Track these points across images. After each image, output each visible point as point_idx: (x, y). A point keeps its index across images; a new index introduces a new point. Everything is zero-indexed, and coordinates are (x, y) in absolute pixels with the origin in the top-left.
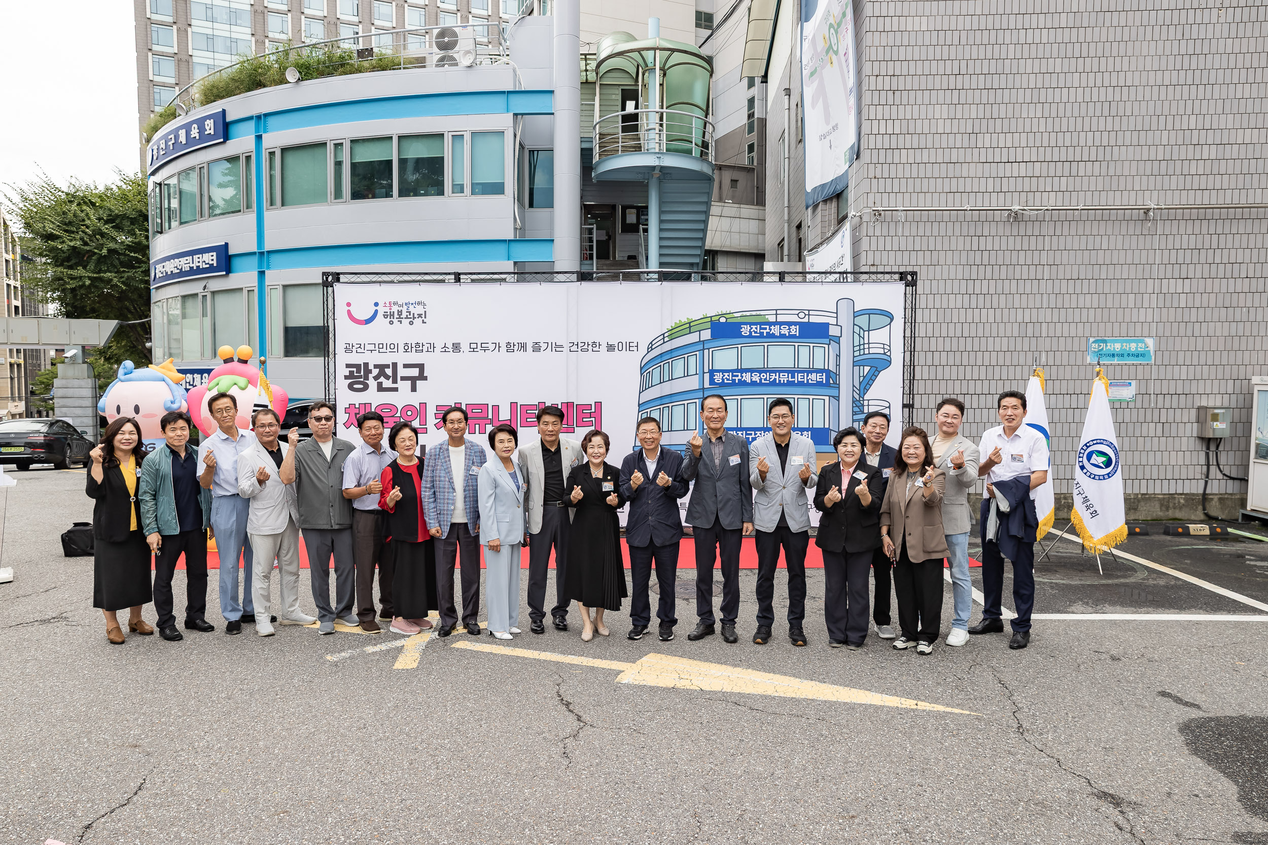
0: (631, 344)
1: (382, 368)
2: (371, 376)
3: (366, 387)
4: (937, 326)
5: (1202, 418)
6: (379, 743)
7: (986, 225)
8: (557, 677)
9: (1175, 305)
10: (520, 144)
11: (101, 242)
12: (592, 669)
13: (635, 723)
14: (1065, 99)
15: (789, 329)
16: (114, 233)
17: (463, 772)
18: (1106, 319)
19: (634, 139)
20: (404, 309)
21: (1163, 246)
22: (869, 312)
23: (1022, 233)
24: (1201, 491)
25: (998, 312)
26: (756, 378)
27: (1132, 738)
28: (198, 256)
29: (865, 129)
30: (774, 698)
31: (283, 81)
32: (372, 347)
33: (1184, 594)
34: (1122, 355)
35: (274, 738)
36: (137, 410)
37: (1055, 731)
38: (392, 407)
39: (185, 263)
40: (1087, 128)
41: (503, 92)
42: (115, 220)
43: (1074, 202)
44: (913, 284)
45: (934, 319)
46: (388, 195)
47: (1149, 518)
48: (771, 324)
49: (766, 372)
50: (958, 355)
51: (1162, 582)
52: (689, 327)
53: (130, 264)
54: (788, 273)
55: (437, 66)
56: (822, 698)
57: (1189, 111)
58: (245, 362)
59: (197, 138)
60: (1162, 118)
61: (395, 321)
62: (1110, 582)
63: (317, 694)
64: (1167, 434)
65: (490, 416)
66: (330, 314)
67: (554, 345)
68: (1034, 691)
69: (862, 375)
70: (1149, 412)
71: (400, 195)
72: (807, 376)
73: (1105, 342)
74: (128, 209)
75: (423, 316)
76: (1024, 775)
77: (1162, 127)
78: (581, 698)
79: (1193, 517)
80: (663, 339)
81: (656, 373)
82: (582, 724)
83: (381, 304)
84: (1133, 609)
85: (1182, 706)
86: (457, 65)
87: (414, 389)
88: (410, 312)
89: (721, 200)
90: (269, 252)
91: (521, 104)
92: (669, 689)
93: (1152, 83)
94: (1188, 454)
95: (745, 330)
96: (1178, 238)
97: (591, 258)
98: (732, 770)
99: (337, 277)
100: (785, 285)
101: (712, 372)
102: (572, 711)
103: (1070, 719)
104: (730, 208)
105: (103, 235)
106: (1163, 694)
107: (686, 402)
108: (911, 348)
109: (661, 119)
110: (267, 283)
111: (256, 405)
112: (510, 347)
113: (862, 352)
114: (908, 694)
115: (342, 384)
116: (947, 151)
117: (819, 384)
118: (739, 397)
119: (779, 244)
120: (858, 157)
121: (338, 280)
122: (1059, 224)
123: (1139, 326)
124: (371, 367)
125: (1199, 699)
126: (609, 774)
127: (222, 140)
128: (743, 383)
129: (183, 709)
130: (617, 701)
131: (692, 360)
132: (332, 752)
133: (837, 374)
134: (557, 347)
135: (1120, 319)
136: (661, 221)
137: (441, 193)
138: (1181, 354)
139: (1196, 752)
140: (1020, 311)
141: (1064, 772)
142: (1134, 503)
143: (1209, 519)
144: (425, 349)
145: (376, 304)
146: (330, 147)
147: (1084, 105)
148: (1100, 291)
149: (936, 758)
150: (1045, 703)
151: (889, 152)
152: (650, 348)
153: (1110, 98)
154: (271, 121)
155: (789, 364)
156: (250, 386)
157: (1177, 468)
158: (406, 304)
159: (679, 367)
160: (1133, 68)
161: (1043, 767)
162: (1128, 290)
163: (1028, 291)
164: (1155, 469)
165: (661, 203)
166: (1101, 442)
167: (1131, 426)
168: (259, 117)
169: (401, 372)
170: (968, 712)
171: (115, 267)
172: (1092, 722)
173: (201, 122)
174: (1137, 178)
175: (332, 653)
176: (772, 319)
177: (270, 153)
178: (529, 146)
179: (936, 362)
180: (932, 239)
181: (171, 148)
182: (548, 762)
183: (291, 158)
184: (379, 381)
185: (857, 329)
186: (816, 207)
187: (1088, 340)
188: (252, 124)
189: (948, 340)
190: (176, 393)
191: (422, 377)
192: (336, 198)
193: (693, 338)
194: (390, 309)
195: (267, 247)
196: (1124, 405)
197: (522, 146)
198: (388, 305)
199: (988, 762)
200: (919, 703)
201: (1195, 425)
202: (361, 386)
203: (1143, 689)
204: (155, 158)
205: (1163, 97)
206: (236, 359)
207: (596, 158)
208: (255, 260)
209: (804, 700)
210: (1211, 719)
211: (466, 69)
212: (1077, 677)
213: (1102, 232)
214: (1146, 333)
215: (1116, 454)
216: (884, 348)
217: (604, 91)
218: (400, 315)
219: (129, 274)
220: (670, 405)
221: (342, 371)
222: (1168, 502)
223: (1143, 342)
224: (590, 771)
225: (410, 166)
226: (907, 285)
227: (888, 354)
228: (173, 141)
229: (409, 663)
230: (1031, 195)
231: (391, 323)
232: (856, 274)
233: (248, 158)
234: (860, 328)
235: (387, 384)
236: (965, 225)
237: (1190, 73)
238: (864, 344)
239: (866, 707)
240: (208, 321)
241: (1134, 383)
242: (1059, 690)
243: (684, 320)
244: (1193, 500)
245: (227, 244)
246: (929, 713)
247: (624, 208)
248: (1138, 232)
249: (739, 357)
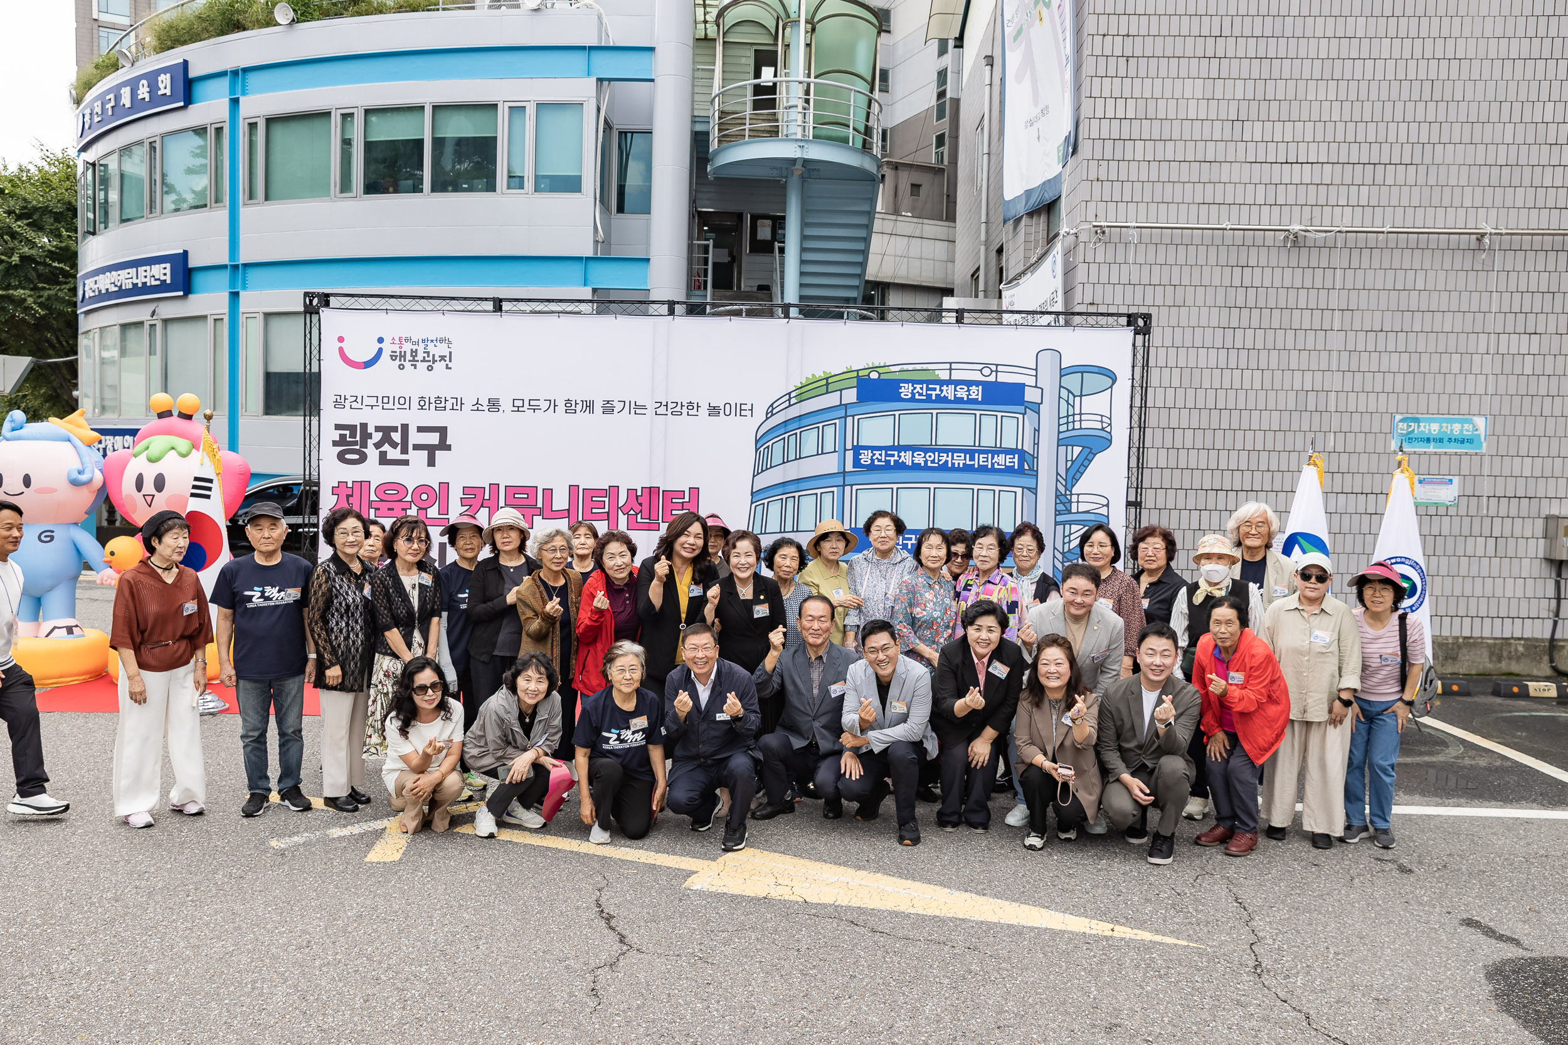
0: (743, 407)
1: (386, 431)
2: (370, 442)
3: (363, 458)
4: (1181, 392)
5: (1551, 532)
6: (325, 969)
7: (1253, 250)
8: (600, 878)
9: (1518, 371)
10: (606, 121)
11: (11, 245)
12: (652, 867)
13: (702, 947)
14: (1369, 75)
15: (969, 390)
16: (30, 234)
17: (440, 1014)
18: (1418, 389)
19: (769, 121)
20: (421, 349)
21: (1502, 288)
22: (1083, 370)
23: (1303, 263)
24: (1547, 635)
25: (1267, 374)
26: (919, 459)
27: (1417, 985)
28: (144, 268)
29: (1086, 110)
30: (908, 916)
31: (270, 22)
32: (373, 401)
33: (1512, 779)
34: (1441, 440)
35: (172, 959)
36: (27, 481)
37: (1308, 973)
38: (400, 487)
39: (126, 278)
40: (1399, 117)
41: (583, 48)
42: (33, 216)
43: (1378, 221)
44: (1145, 331)
45: (1176, 383)
46: (417, 188)
47: (1473, 672)
48: (942, 383)
49: (933, 451)
50: (1209, 433)
51: (1482, 762)
52: (827, 384)
53: (53, 278)
54: (969, 311)
55: (490, 7)
56: (978, 917)
57: (1544, 97)
58: (189, 417)
59: (147, 99)
60: (1506, 106)
61: (407, 364)
62: (1409, 760)
63: (247, 896)
64: (1501, 553)
65: (540, 505)
66: (315, 352)
67: (633, 405)
68: (1284, 914)
69: (1069, 458)
70: (1477, 522)
71: (433, 190)
72: (993, 458)
73: (1417, 420)
74: (50, 199)
75: (447, 359)
76: (1256, 1036)
77: (1505, 117)
78: (629, 910)
79: (1535, 672)
80: (789, 400)
81: (778, 448)
82: (625, 948)
83: (387, 341)
84: (1438, 799)
85: (1494, 941)
86: (518, 6)
87: (431, 462)
88: (428, 353)
89: (896, 212)
90: (245, 265)
91: (608, 66)
92: (759, 900)
93: (1492, 54)
94: (1530, 582)
95: (906, 391)
96: (1524, 275)
97: (705, 288)
98: (834, 1020)
99: (325, 300)
100: (964, 329)
101: (857, 449)
102: (612, 929)
103: (1331, 956)
104: (907, 224)
105: (13, 235)
106: (1469, 923)
107: (819, 491)
108: (1140, 425)
109: (807, 92)
110: (241, 310)
111: (196, 479)
112: (570, 406)
113: (1071, 425)
114: (1102, 915)
115: (329, 453)
116: (1201, 145)
117: (1009, 470)
118: (895, 486)
119: (973, 276)
120: (1075, 151)
121: (327, 304)
122: (1355, 252)
123: (1465, 399)
124: (371, 429)
125: (1520, 931)
126: (654, 1021)
127: (182, 104)
128: (900, 466)
129: (46, 914)
130: (682, 915)
131: (829, 431)
132: (254, 982)
133: (1035, 457)
134: (638, 408)
135: (1439, 389)
136: (804, 238)
137: (491, 187)
138: (1524, 442)
139: (1507, 1008)
140: (1298, 374)
141: (1313, 1033)
142: (1452, 649)
143: (1558, 675)
144: (449, 405)
145: (381, 340)
146: (336, 119)
147: (1395, 85)
148: (1411, 348)
149: (1131, 1009)
150: (1298, 932)
151: (1119, 144)
152: (770, 413)
153: (1433, 75)
154: (253, 79)
155: (967, 440)
156: (194, 451)
157: (1514, 602)
158: (424, 341)
159: (810, 440)
160: (1467, 33)
161: (1284, 1024)
162: (1452, 349)
163: (1310, 346)
164: (1483, 601)
165: (805, 212)
166: (1403, 560)
167: (1450, 540)
168: (235, 73)
169: (415, 438)
170: (1185, 943)
171: (31, 281)
172: (1363, 961)
173: (152, 78)
174: (1469, 190)
175: (280, 836)
176: (944, 375)
177: (250, 124)
178: (619, 124)
179: (1178, 444)
180: (1176, 269)
181: (110, 113)
182: (567, 1002)
183: (278, 131)
184: (382, 449)
185: (1064, 393)
186: (1018, 221)
187: (1392, 418)
188: (225, 83)
189: (1195, 413)
190: (86, 459)
191: (444, 446)
192: (342, 191)
193: (832, 400)
194: (401, 347)
195: (244, 258)
196: (1442, 511)
197: (608, 126)
198: (397, 341)
199: (1206, 1015)
200: (1117, 928)
201: (1541, 542)
202: (356, 457)
203: (1440, 915)
204: (87, 127)
205: (1508, 75)
206: (175, 413)
207: (714, 145)
208: (225, 275)
209: (951, 919)
210: (1534, 961)
211: (531, 13)
212: (1348, 896)
213: (1417, 266)
214: (1475, 410)
215: (1423, 579)
216: (1102, 422)
217: (731, 52)
218: (414, 357)
219: (52, 292)
220: (796, 495)
221: (330, 434)
222: (1501, 649)
223: (1470, 422)
224: (626, 1017)
225: (449, 150)
226: (1137, 333)
227: (1108, 429)
228: (112, 103)
229: (389, 853)
230: (1317, 210)
231: (401, 367)
232: (1068, 316)
233: (219, 131)
234: (1069, 391)
235: (393, 454)
236: (1223, 251)
237: (1547, 42)
238: (1074, 415)
239: (1039, 932)
240: (157, 360)
241: (1456, 480)
242: (1320, 913)
243: (820, 374)
244: (1536, 647)
245: (186, 253)
246: (1129, 943)
247: (755, 218)
248: (1468, 266)
249: (897, 429)
